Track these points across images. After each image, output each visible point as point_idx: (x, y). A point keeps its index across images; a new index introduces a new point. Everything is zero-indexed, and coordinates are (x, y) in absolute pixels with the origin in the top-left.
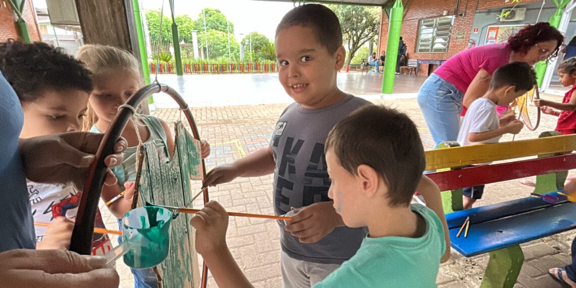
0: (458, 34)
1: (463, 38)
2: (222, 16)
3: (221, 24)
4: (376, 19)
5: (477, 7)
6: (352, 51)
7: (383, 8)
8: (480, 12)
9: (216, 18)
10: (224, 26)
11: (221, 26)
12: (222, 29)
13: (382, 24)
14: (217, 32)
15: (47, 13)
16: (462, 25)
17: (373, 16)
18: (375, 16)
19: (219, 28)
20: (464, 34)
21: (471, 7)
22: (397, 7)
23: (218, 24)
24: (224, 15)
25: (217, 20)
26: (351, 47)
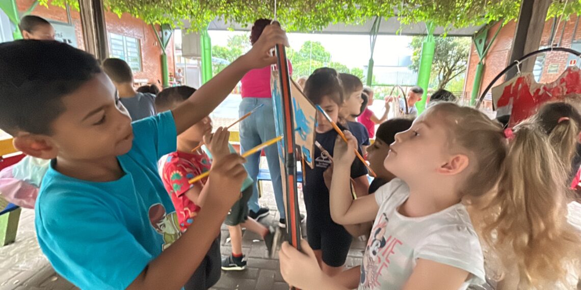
0: (552, 67)
1: (556, 71)
2: (320, 48)
3: (319, 54)
4: (465, 50)
5: (574, 37)
6: (442, 83)
7: (473, 38)
8: (578, 42)
9: (315, 49)
10: (321, 57)
11: (319, 56)
12: (319, 59)
13: (471, 56)
14: (315, 61)
15: (181, 47)
16: (556, 56)
17: (462, 47)
18: (464, 47)
19: (317, 58)
20: (558, 66)
21: (568, 37)
22: (428, 41)
23: (316, 54)
24: (323, 46)
25: (316, 51)
26: (441, 78)
